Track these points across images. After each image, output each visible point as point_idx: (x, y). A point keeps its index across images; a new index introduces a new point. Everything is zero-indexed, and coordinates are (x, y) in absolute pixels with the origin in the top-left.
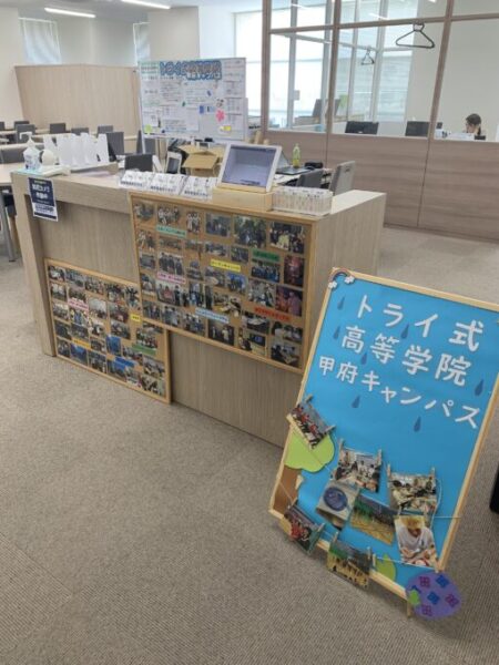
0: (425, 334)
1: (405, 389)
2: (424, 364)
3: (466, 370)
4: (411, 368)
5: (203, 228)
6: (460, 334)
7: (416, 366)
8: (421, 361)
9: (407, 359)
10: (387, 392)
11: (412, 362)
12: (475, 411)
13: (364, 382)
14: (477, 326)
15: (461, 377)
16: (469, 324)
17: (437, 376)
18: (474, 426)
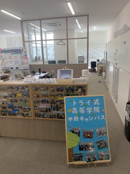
0: (89, 105)
1: (89, 117)
2: (91, 111)
3: (99, 109)
4: (89, 112)
5: (55, 90)
6: (95, 102)
7: (90, 112)
8: (90, 110)
9: (88, 111)
10: (86, 119)
11: (89, 111)
12: (103, 116)
13: (81, 119)
14: (98, 100)
15: (99, 111)
16: (96, 100)
17: (94, 112)
18: (104, 119)
